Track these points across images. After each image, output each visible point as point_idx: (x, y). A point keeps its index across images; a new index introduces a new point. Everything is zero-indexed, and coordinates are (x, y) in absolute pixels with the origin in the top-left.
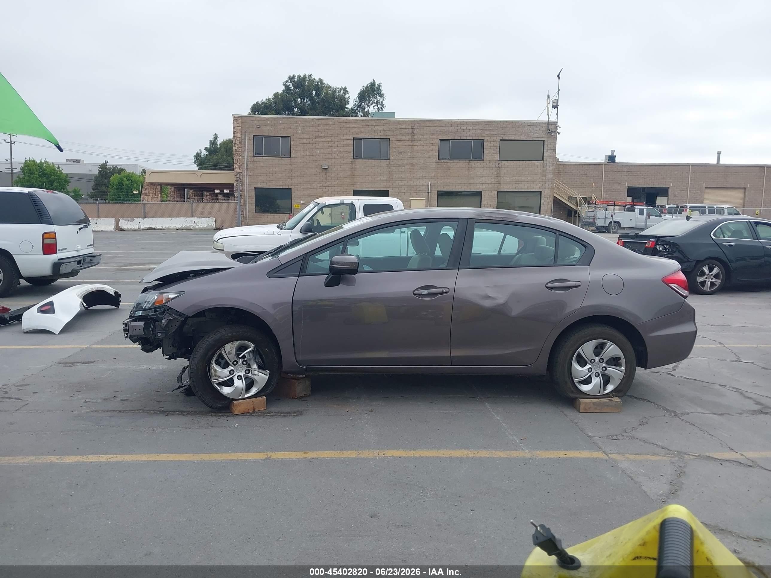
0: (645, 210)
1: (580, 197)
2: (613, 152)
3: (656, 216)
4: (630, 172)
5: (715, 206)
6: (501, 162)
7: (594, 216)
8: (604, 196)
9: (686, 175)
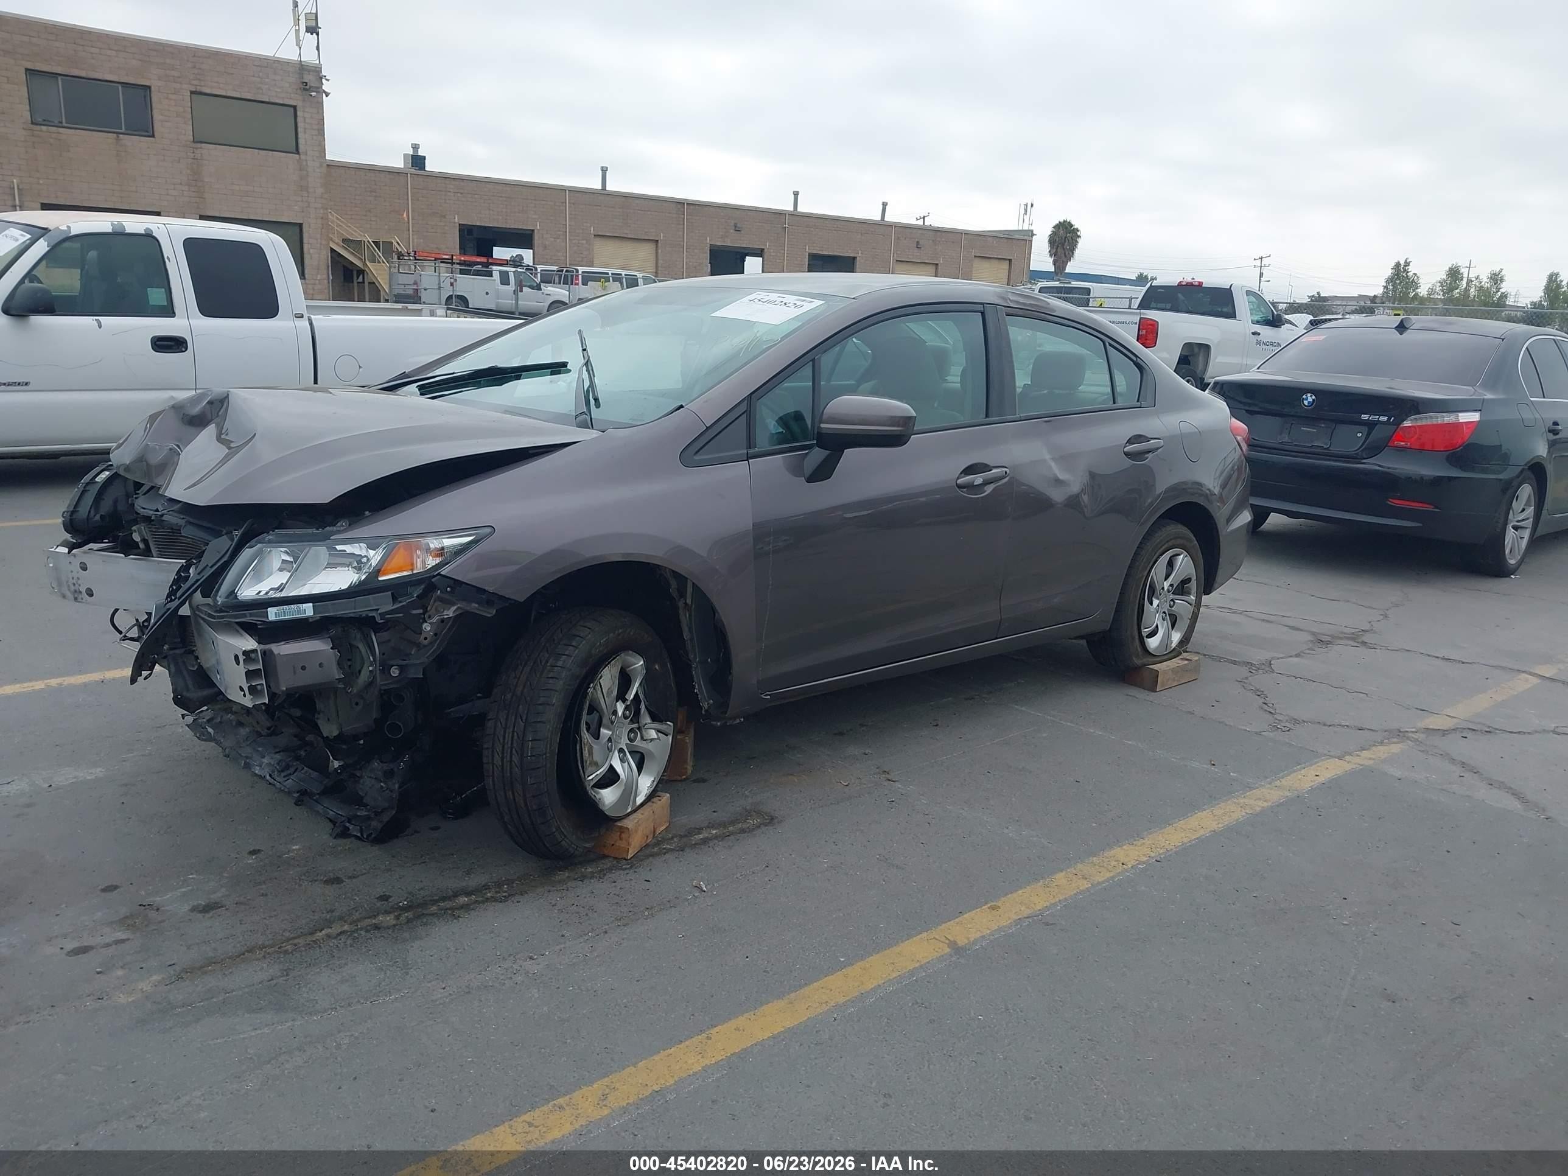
0: (511, 275)
1: (368, 241)
2: (415, 147)
3: (532, 287)
4: (462, 193)
5: (624, 273)
6: (199, 145)
7: (414, 284)
8: (415, 240)
9: (562, 208)
